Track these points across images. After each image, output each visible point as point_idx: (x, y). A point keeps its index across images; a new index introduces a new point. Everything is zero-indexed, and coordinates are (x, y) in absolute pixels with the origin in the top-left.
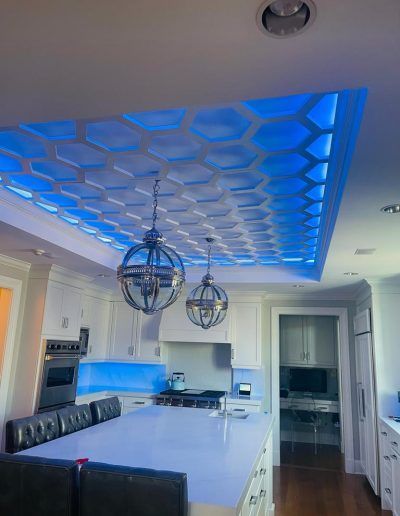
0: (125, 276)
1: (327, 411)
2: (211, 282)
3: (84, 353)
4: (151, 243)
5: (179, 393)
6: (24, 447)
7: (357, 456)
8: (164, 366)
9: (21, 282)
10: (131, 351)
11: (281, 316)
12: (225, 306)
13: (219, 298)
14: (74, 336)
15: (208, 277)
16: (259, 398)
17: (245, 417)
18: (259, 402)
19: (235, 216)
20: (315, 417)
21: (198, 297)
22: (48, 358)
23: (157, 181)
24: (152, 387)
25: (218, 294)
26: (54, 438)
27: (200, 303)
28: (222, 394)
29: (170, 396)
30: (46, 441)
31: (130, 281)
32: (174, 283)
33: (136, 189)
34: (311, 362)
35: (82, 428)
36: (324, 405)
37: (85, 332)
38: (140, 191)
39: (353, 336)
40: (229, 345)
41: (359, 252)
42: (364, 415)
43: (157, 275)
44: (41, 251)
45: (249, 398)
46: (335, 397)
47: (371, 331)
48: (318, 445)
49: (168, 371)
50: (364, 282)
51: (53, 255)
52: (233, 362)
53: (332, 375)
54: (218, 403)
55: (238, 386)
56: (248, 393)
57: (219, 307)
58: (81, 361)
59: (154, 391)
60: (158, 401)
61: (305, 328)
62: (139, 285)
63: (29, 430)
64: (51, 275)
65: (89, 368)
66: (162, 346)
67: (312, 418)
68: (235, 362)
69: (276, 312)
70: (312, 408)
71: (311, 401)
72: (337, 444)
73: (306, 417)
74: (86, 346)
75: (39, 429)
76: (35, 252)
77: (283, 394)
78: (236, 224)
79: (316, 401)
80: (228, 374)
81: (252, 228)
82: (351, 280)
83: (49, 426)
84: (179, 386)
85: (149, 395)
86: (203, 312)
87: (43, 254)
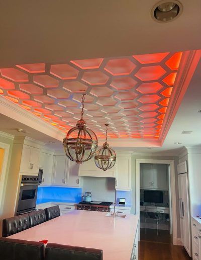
0: (68, 144)
1: (163, 212)
2: (107, 146)
3: (40, 182)
4: (81, 126)
5: (88, 203)
6: (12, 233)
7: (179, 236)
8: (80, 189)
9: (9, 145)
10: (64, 181)
11: (140, 164)
12: (115, 159)
13: (112, 155)
14: (35, 173)
15: (106, 144)
16: (130, 206)
17: (124, 217)
18: (130, 208)
19: (122, 114)
20: (157, 215)
21: (101, 154)
22: (22, 185)
23: (84, 95)
24: (74, 200)
25: (111, 153)
26: (27, 228)
27: (102, 157)
28: (111, 203)
29: (84, 205)
30: (23, 230)
31: (69, 146)
32: (92, 147)
33: (73, 99)
34: (155, 187)
35: (41, 223)
36: (161, 210)
37: (41, 171)
38: (75, 100)
39: (177, 174)
40: (115, 178)
41: (184, 132)
42: (183, 215)
43: (84, 144)
44: (21, 130)
45: (124, 206)
46: (167, 206)
47: (187, 172)
48: (159, 230)
49: (83, 192)
50: (184, 147)
51: (27, 132)
52: (116, 187)
53: (166, 194)
54: (109, 209)
55: (118, 199)
56: (124, 203)
57: (112, 160)
58: (39, 186)
59: (76, 202)
60: (78, 207)
61: (152, 170)
62: (74, 148)
63: (14, 224)
64: (25, 142)
65: (42, 190)
66: (80, 178)
67: (156, 216)
68: (117, 187)
69: (138, 162)
70: (155, 211)
71: (155, 207)
72: (168, 229)
73: (153, 215)
74: (41, 179)
75: (19, 223)
76: (17, 130)
77: (141, 204)
78: (122, 117)
79: (158, 208)
80: (114, 193)
81: (129, 119)
82: (178, 146)
83: (24, 222)
84: (89, 200)
85: (73, 204)
86: (103, 162)
87: (22, 131)
